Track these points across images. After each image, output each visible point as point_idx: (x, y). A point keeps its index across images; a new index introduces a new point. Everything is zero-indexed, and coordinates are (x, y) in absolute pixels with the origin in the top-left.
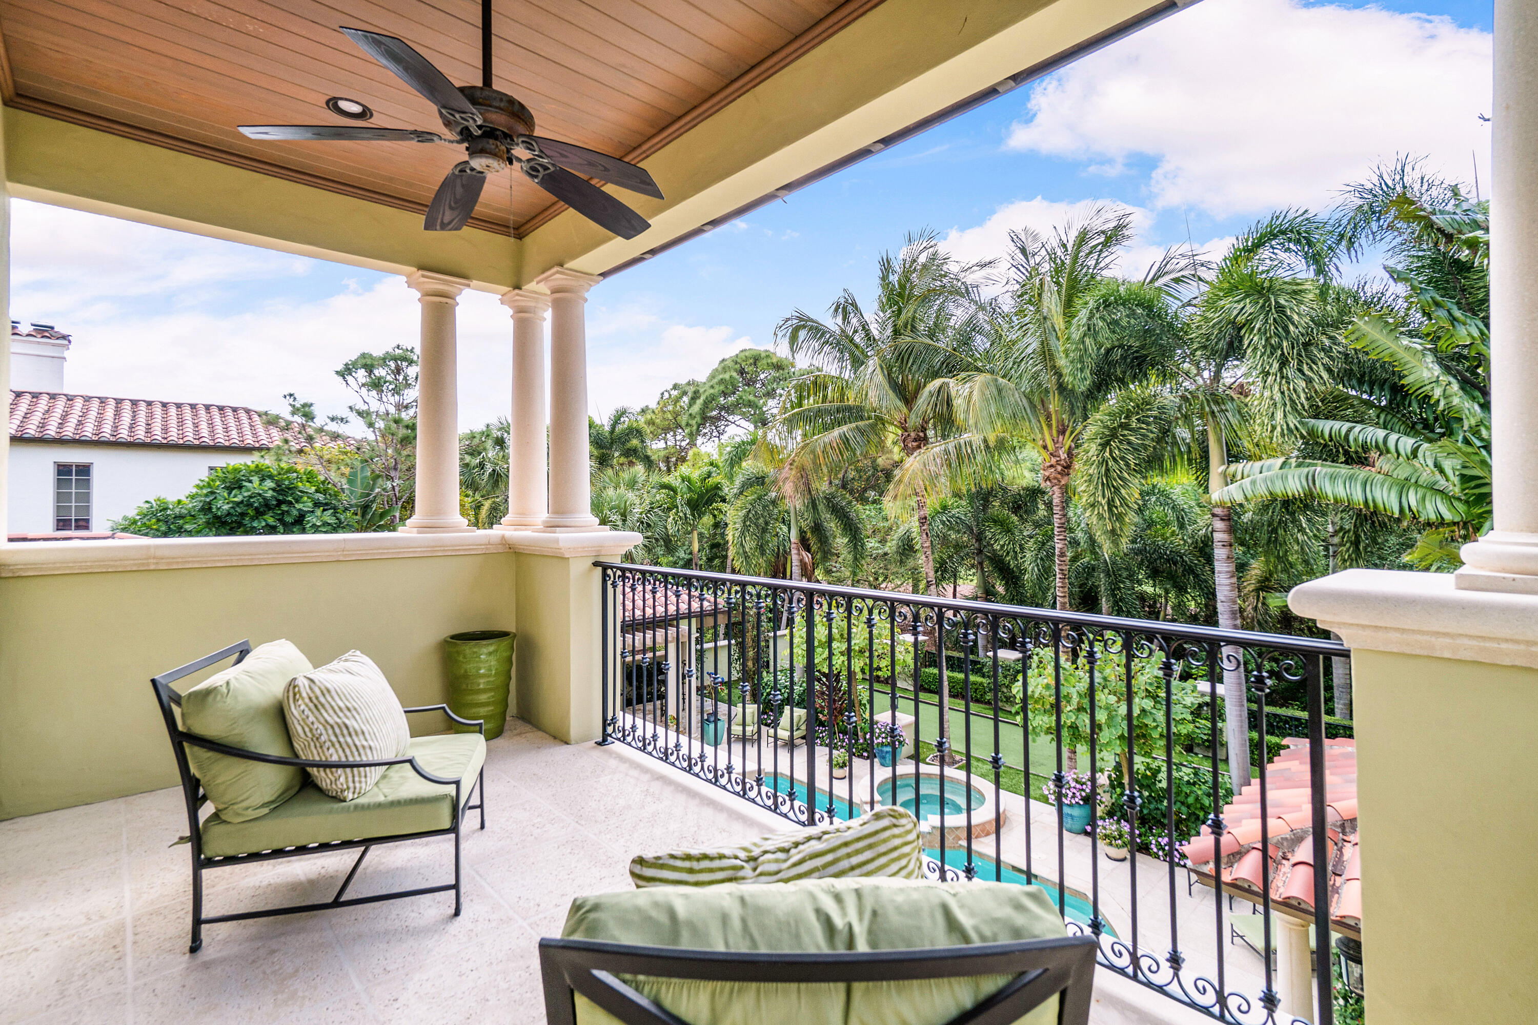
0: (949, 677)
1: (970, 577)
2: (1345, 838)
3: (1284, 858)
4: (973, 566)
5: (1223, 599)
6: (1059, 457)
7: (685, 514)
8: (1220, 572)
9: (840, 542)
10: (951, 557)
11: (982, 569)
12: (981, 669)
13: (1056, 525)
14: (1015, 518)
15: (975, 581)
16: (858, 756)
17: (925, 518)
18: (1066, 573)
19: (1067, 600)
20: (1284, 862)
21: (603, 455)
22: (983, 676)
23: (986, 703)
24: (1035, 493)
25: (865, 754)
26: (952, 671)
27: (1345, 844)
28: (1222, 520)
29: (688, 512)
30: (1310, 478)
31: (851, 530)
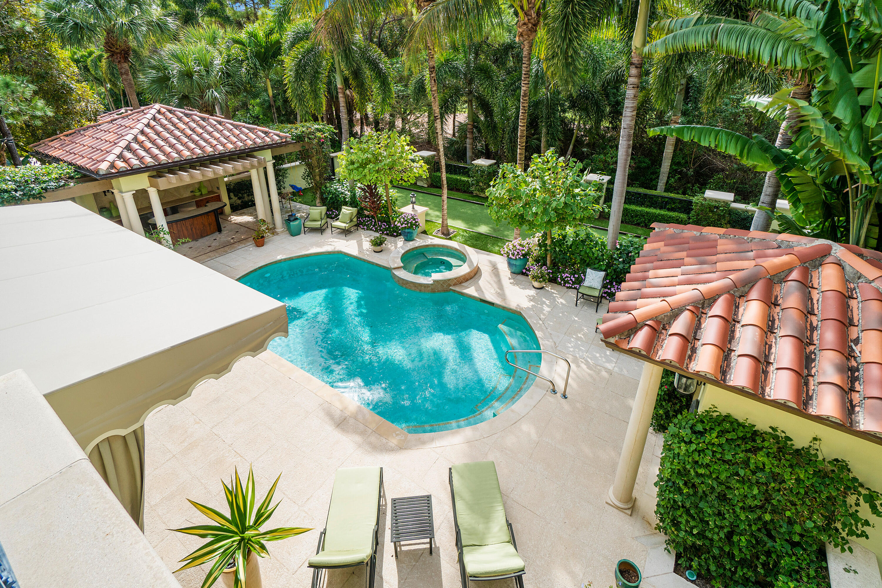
0: (447, 178)
1: (464, 110)
2: (703, 311)
3: (663, 329)
4: (466, 102)
5: (626, 126)
6: (531, 16)
7: (255, 65)
8: (627, 107)
9: (375, 87)
10: (451, 97)
11: (472, 104)
12: (467, 172)
13: (523, 72)
14: (494, 67)
15: (467, 112)
16: (391, 236)
17: (434, 67)
18: (526, 108)
19: (525, 128)
20: (663, 331)
21: (188, 14)
22: (469, 176)
23: (469, 193)
24: (509, 48)
25: (395, 234)
26: (451, 174)
27: (703, 315)
28: (636, 67)
29: (258, 63)
30: (714, 33)
31: (380, 77)
